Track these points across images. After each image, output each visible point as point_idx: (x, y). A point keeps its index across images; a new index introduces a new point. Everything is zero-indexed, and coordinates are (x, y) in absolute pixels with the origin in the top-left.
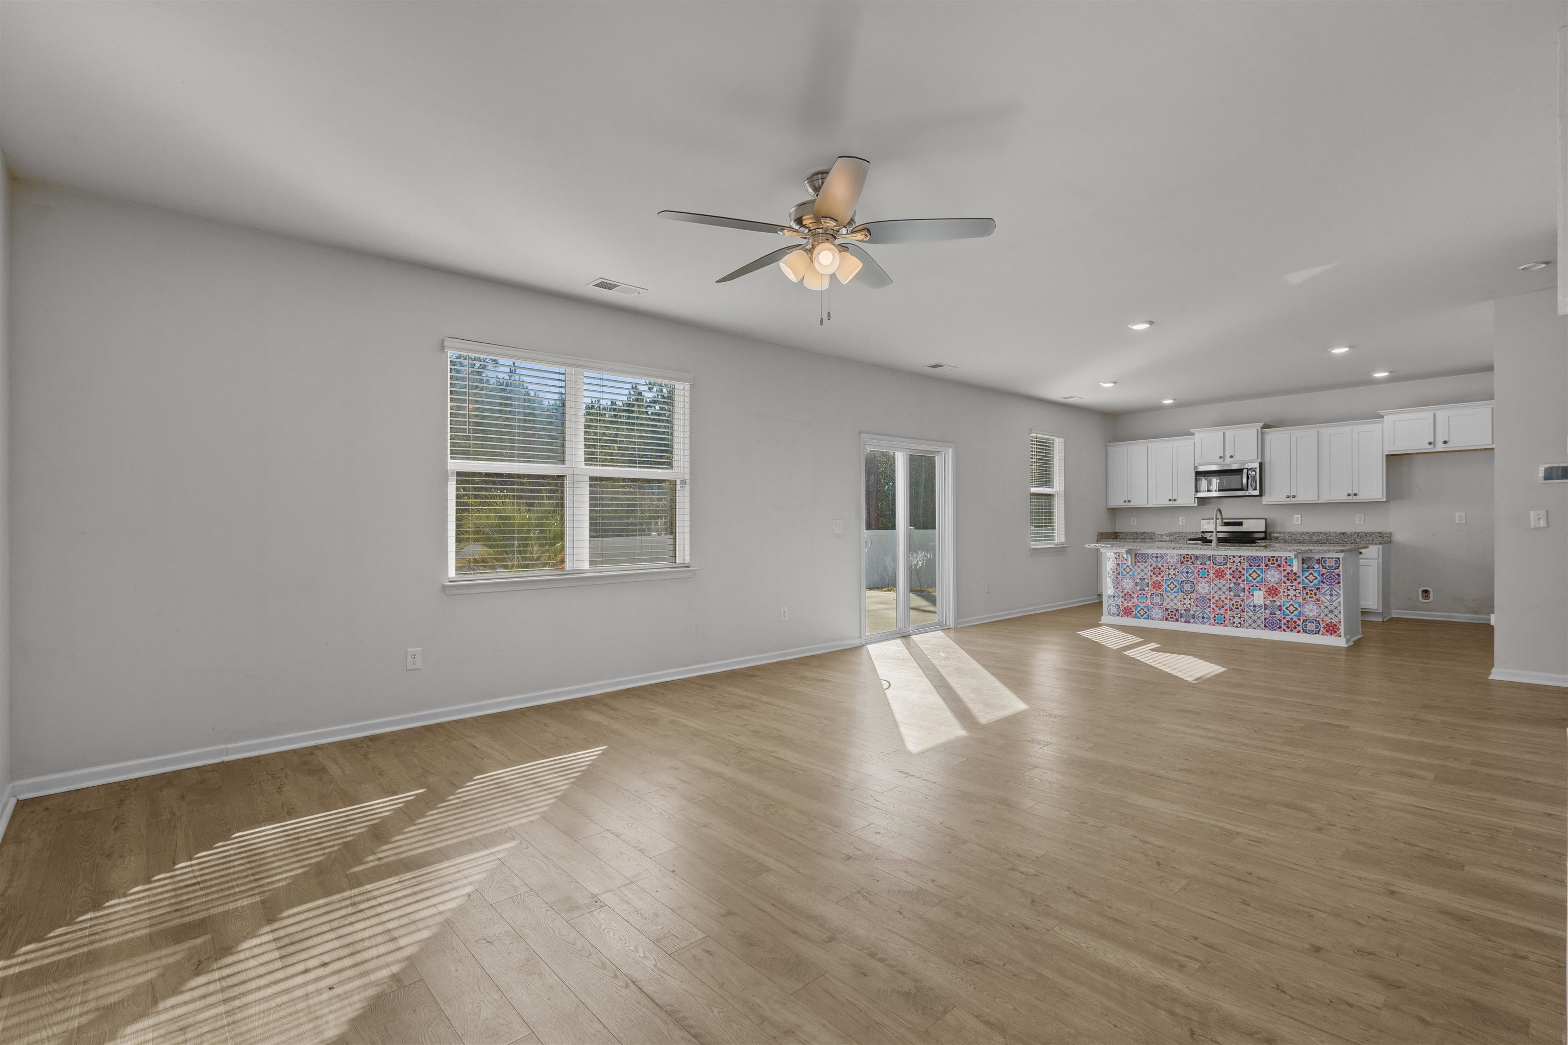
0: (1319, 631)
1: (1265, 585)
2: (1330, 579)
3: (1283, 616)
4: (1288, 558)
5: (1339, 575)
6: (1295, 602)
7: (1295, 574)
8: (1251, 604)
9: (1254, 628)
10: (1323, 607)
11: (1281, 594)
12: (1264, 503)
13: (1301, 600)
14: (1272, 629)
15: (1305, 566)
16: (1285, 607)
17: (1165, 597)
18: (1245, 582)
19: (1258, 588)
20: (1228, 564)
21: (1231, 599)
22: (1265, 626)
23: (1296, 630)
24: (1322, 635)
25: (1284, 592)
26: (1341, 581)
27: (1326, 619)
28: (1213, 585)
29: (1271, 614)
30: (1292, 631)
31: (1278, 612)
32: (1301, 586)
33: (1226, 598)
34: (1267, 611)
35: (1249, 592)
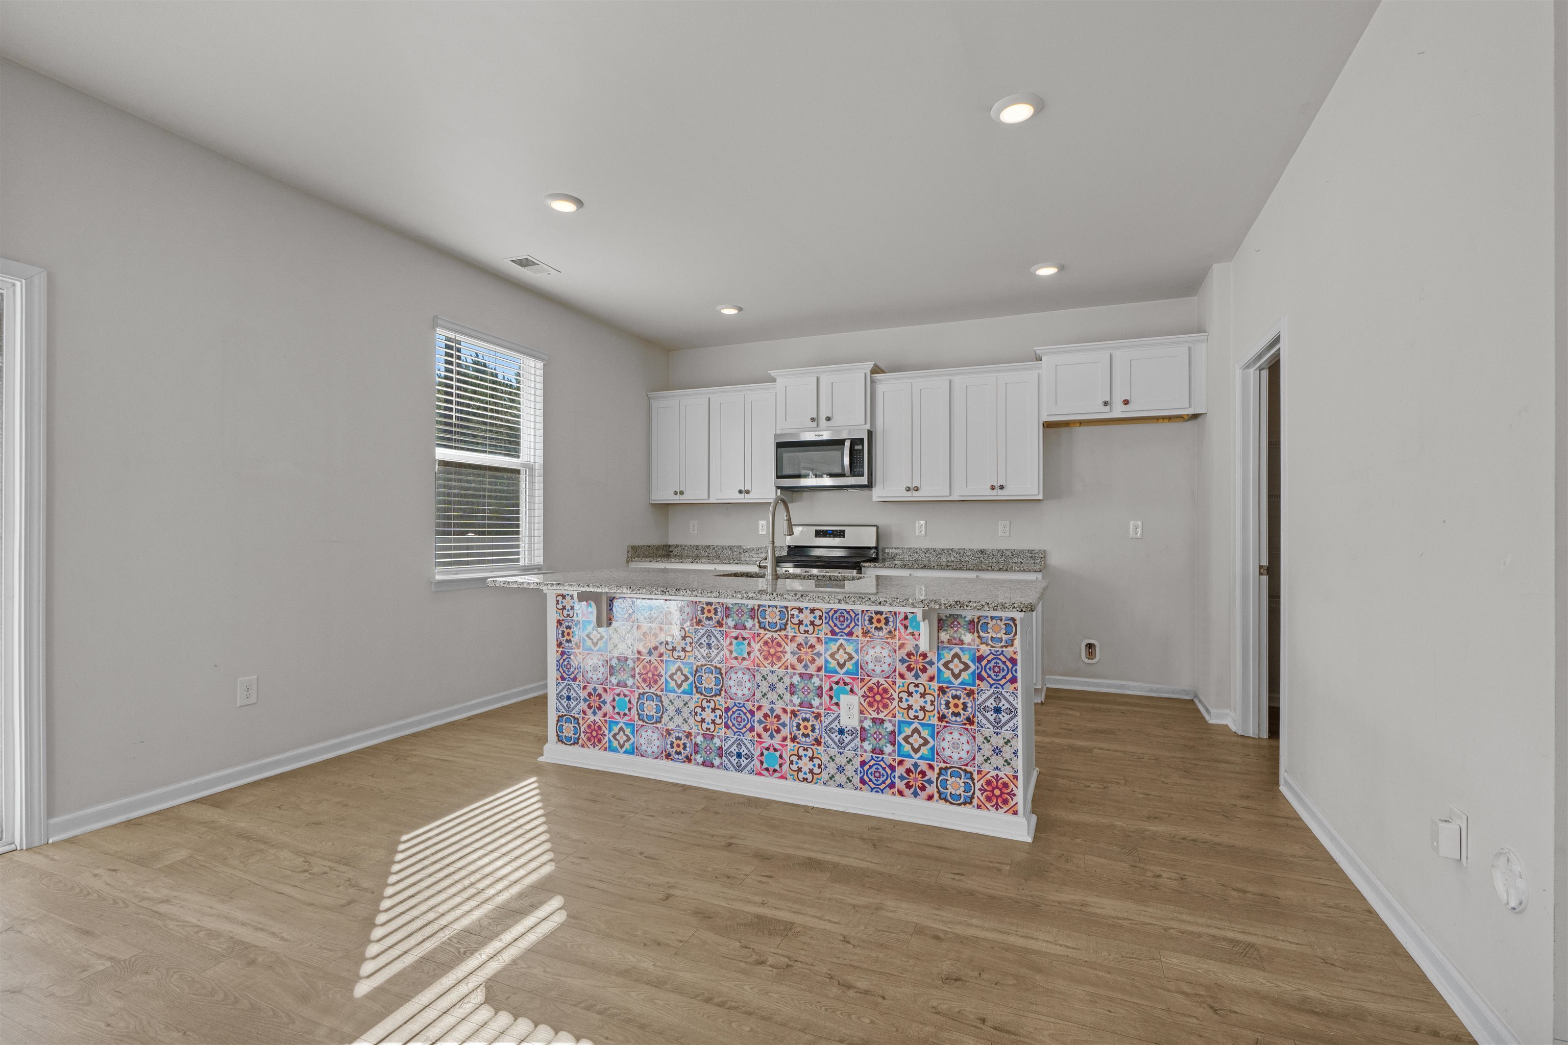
0: (972, 797)
1: (862, 680)
2: (997, 669)
3: (898, 759)
4: (910, 616)
5: (1014, 661)
6: (923, 725)
7: (924, 656)
8: (833, 726)
9: (840, 785)
10: (980, 739)
11: (895, 703)
12: (875, 499)
13: (935, 721)
14: (876, 789)
15: (944, 636)
16: (903, 735)
17: (666, 702)
18: (822, 673)
19: (848, 688)
20: (788, 627)
21: (794, 714)
22: (863, 781)
23: (924, 795)
24: (979, 807)
25: (901, 700)
26: (1019, 675)
27: (986, 768)
28: (759, 677)
29: (873, 751)
30: (915, 794)
31: (888, 749)
32: (935, 685)
33: (785, 711)
34: (867, 746)
35: (831, 698)
